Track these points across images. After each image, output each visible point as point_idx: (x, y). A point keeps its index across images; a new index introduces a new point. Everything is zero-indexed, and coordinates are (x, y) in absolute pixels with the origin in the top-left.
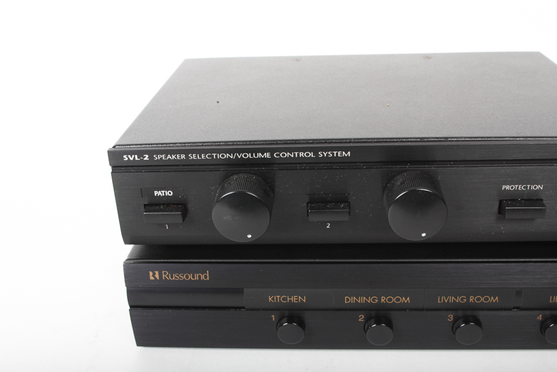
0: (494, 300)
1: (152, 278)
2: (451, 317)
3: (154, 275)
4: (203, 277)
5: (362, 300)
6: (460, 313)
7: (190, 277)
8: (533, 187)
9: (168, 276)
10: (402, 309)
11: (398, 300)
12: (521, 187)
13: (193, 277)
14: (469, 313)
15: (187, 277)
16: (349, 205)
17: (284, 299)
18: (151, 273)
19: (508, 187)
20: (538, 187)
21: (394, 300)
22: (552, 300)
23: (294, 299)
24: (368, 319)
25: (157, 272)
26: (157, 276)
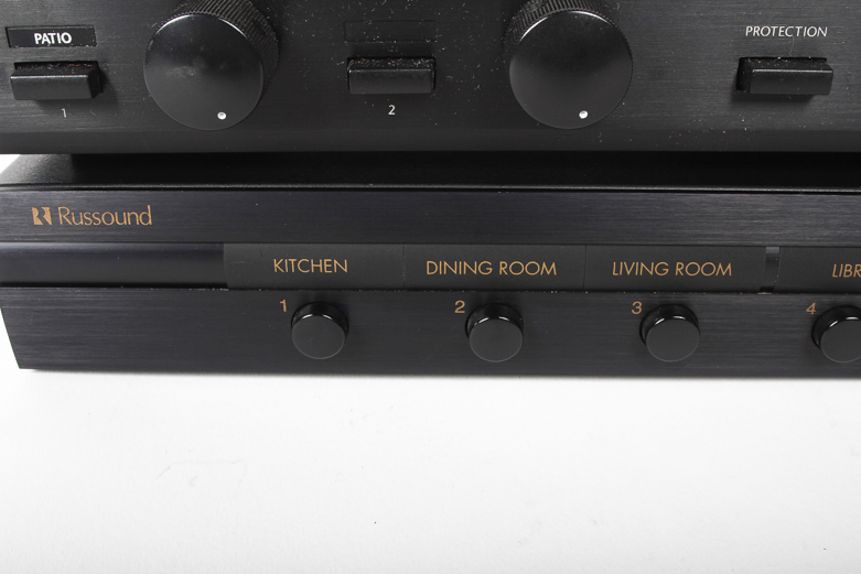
0: (724, 270)
1: (38, 222)
2: (638, 307)
3: (41, 216)
4: (139, 219)
5: (459, 268)
6: (656, 298)
7: (115, 219)
8: (807, 32)
9: (69, 217)
10: (540, 287)
11: (533, 268)
12: (783, 31)
13: (121, 220)
14: (673, 298)
15: (108, 218)
16: (434, 64)
17: (305, 266)
18: (35, 212)
19: (757, 30)
20: (818, 31)
21: (525, 268)
22: (837, 273)
23: (324, 265)
24: (473, 310)
25: (47, 209)
26: (48, 217)
